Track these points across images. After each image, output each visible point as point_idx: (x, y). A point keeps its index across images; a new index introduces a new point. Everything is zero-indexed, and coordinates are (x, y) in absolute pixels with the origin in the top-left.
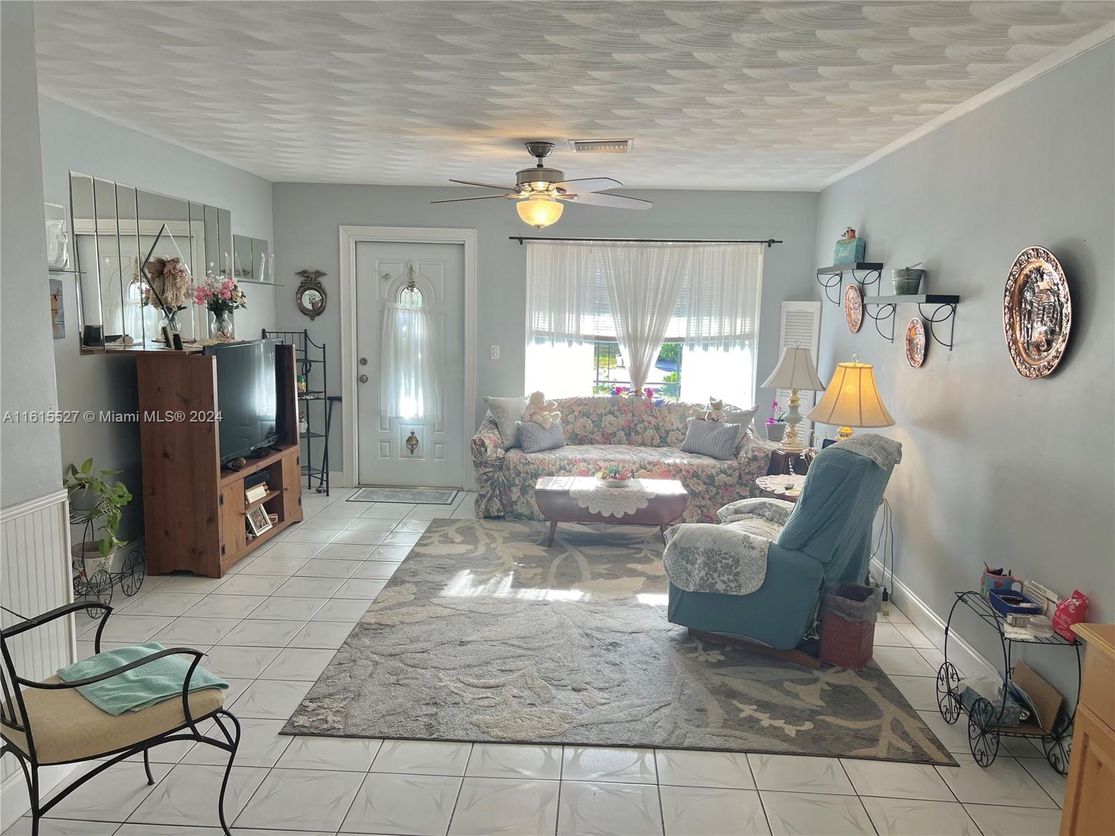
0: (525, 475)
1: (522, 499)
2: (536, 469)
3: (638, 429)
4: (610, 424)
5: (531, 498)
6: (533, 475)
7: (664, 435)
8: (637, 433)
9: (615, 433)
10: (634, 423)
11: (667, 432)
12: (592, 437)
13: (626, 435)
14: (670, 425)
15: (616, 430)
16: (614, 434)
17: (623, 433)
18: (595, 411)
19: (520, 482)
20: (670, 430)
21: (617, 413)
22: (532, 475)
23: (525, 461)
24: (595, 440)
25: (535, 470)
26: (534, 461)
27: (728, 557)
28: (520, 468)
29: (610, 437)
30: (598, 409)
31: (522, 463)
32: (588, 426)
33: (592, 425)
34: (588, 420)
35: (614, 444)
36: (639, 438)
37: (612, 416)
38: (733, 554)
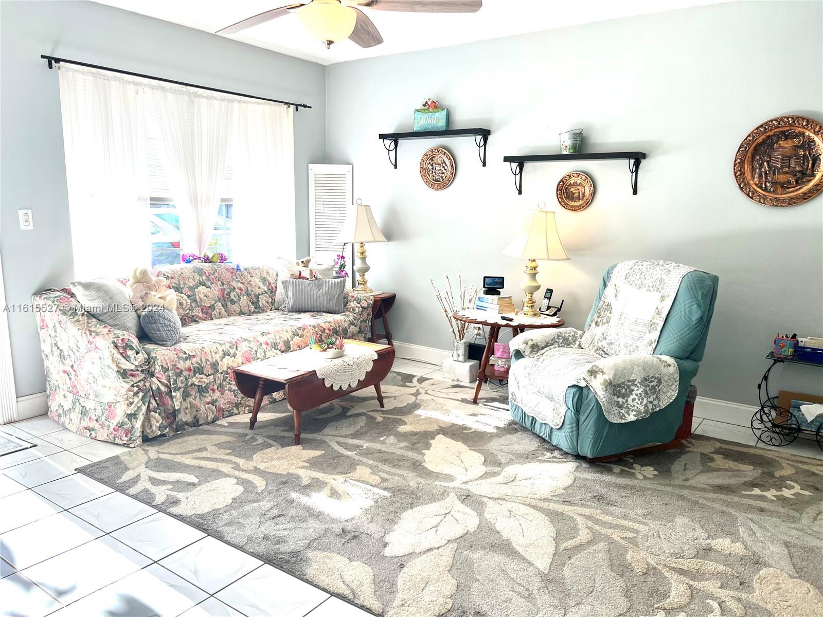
0: (188, 373)
1: (185, 405)
2: (199, 362)
3: (233, 297)
4: (206, 296)
5: (195, 399)
6: (196, 370)
7: (255, 300)
8: (233, 302)
9: (213, 305)
10: (226, 292)
11: (257, 297)
12: (193, 314)
13: (223, 306)
14: (257, 288)
15: (213, 302)
16: (212, 307)
17: (220, 304)
18: (185, 284)
19: (182, 383)
20: (259, 294)
21: (208, 283)
22: (194, 371)
23: (184, 356)
24: (197, 316)
25: (197, 363)
26: (194, 354)
27: (653, 379)
28: (181, 365)
29: (210, 311)
30: (187, 282)
31: (182, 358)
32: (184, 302)
33: (188, 301)
34: (183, 295)
35: (216, 318)
36: (235, 307)
37: (204, 287)
38: (656, 376)
